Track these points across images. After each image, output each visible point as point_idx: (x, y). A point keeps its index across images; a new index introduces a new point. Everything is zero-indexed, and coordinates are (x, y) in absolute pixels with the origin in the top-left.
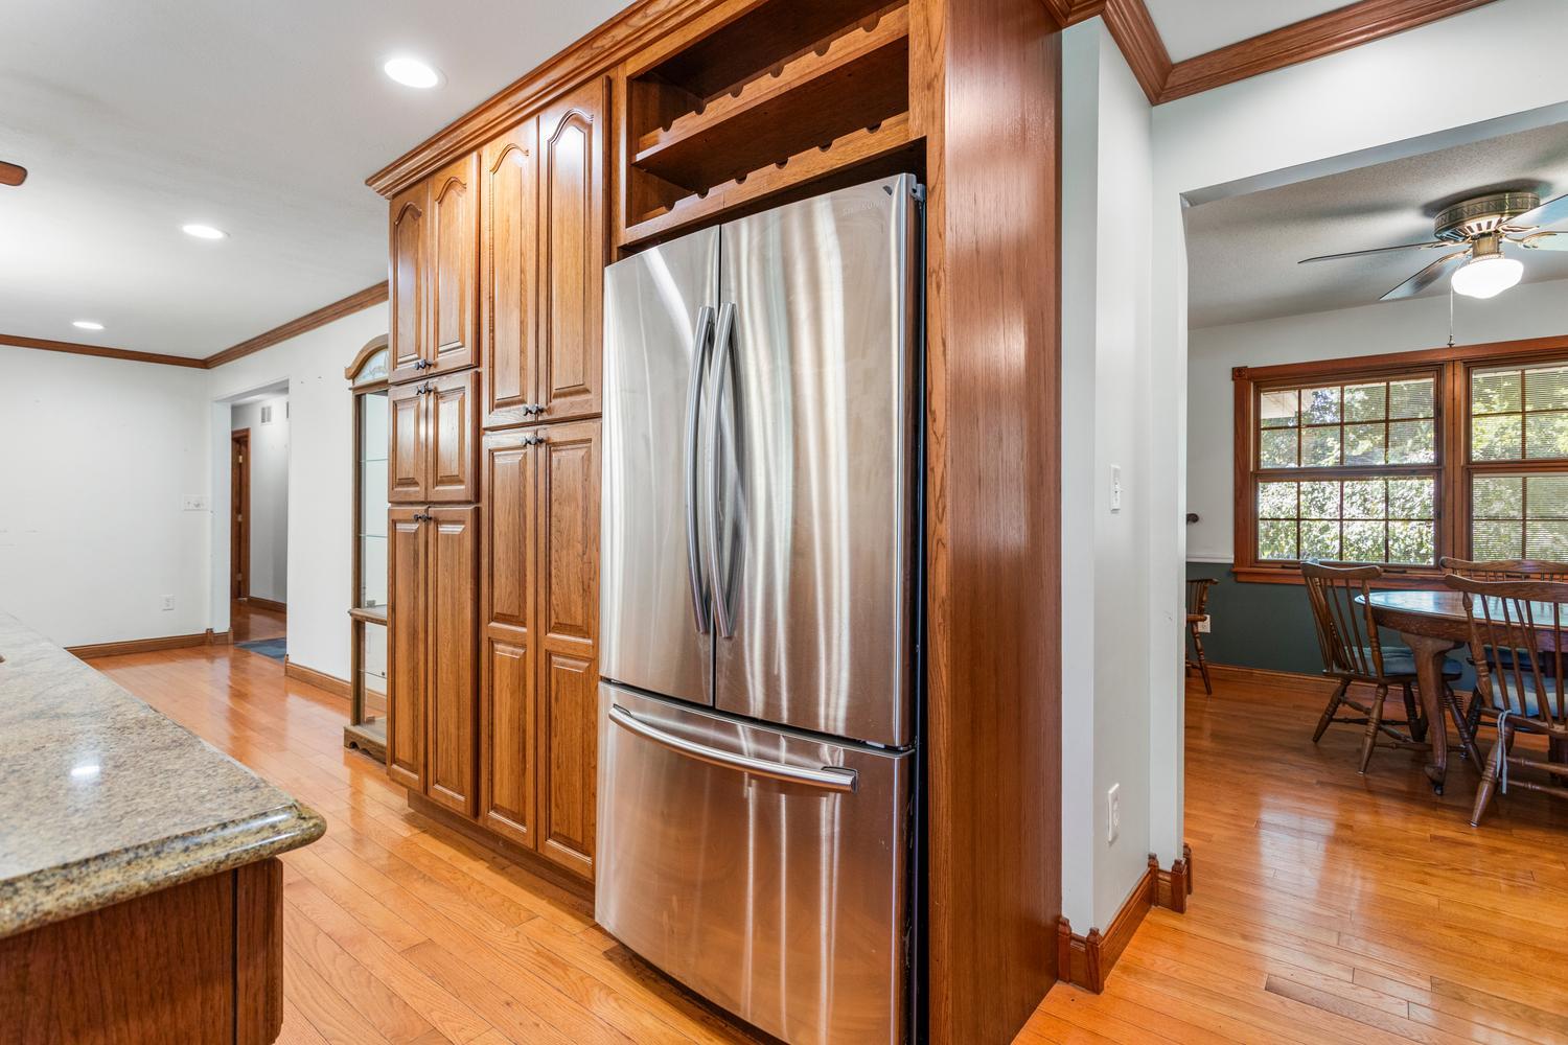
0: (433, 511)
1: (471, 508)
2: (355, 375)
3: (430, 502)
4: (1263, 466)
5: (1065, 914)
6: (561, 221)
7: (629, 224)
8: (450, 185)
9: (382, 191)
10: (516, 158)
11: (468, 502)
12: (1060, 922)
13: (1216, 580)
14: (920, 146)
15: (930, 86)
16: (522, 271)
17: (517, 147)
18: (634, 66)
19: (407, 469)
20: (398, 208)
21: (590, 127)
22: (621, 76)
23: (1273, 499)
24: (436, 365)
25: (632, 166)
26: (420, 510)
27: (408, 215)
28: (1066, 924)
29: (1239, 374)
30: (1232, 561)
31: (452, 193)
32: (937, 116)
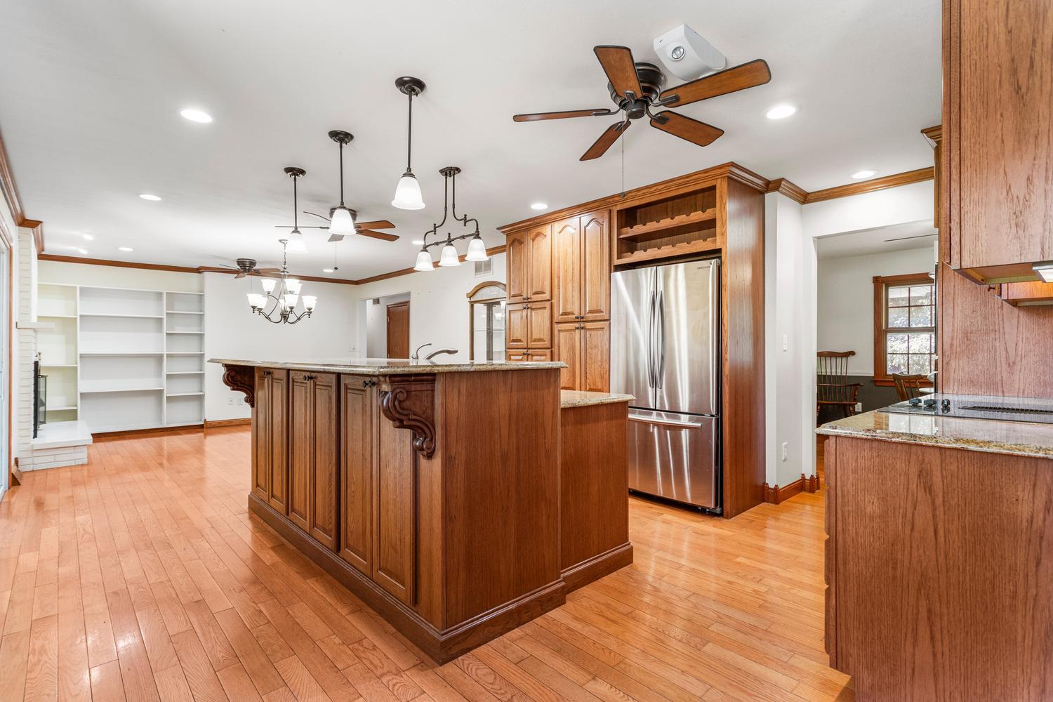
0: (530, 352)
1: (550, 350)
2: (471, 296)
3: (530, 348)
4: (890, 326)
5: (767, 482)
6: (591, 254)
7: (618, 259)
8: (538, 234)
9: (504, 232)
10: (569, 230)
11: (548, 348)
12: (765, 484)
13: (862, 384)
14: (719, 251)
15: (722, 234)
16: (573, 269)
17: (569, 226)
18: (619, 207)
19: (517, 335)
20: (512, 239)
21: (603, 225)
22: (615, 209)
23: (895, 344)
24: (531, 298)
25: (618, 239)
26: (525, 351)
27: (516, 243)
28: (767, 484)
29: (877, 280)
30: (873, 375)
31: (539, 238)
32: (724, 242)
